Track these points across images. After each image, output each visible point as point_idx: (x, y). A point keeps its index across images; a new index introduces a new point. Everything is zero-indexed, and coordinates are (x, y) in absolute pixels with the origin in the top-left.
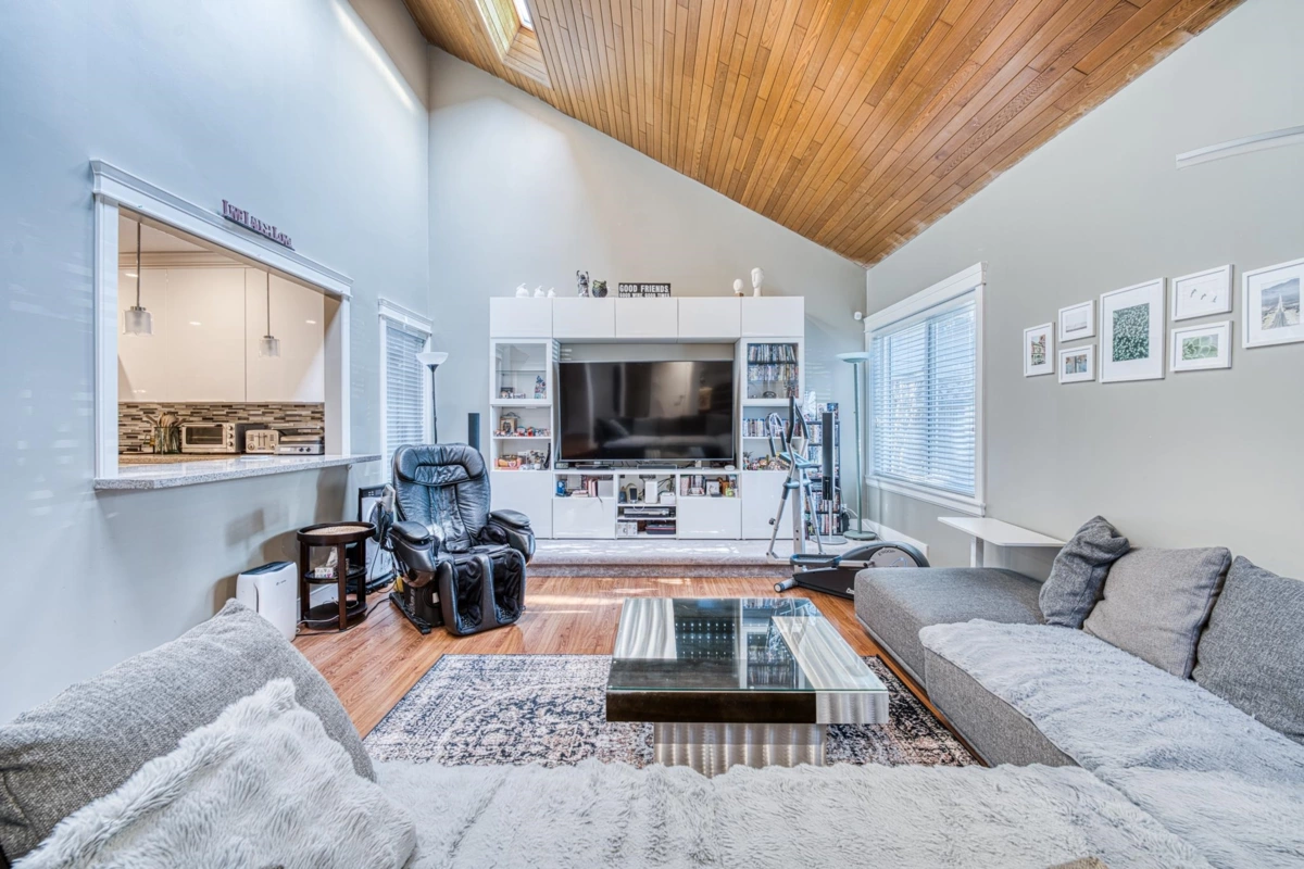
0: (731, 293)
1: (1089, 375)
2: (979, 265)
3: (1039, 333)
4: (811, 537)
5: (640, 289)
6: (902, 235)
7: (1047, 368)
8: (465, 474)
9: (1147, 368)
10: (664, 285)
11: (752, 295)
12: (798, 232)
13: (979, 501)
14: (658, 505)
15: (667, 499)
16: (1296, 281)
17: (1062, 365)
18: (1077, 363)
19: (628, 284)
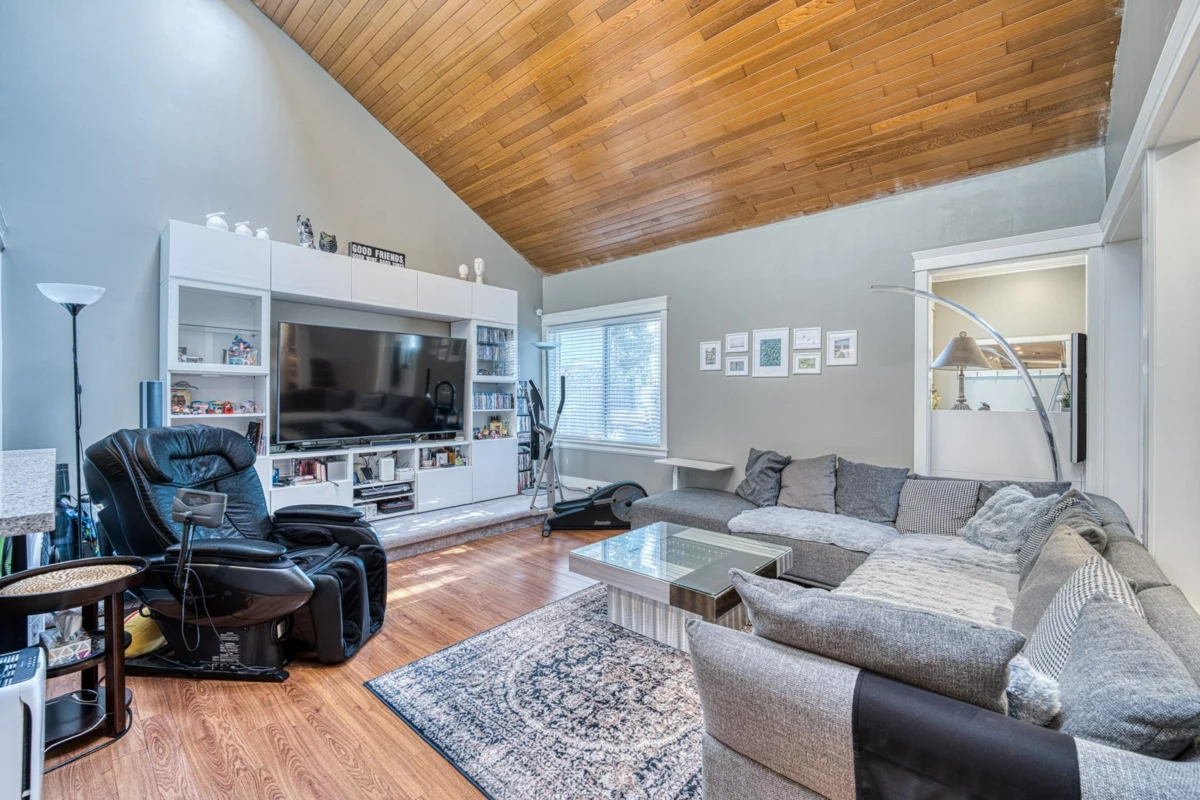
0: (458, 276)
1: (745, 372)
2: (665, 297)
3: (713, 346)
4: (523, 491)
5: (374, 253)
6: (591, 260)
7: (717, 366)
8: (226, 467)
9: (780, 371)
10: (399, 254)
11: (475, 281)
12: (500, 234)
13: (665, 448)
14: (396, 482)
15: (405, 475)
16: (848, 339)
17: (728, 366)
18: (738, 366)
19: (362, 246)
